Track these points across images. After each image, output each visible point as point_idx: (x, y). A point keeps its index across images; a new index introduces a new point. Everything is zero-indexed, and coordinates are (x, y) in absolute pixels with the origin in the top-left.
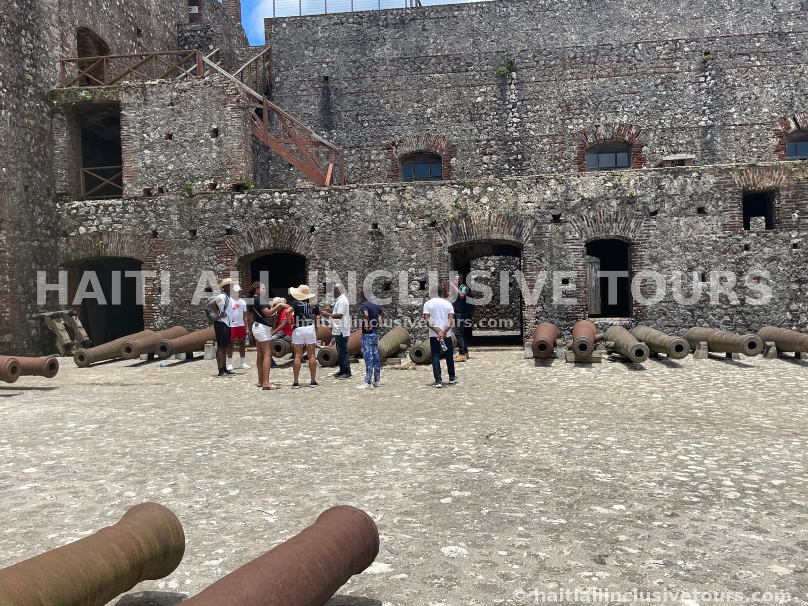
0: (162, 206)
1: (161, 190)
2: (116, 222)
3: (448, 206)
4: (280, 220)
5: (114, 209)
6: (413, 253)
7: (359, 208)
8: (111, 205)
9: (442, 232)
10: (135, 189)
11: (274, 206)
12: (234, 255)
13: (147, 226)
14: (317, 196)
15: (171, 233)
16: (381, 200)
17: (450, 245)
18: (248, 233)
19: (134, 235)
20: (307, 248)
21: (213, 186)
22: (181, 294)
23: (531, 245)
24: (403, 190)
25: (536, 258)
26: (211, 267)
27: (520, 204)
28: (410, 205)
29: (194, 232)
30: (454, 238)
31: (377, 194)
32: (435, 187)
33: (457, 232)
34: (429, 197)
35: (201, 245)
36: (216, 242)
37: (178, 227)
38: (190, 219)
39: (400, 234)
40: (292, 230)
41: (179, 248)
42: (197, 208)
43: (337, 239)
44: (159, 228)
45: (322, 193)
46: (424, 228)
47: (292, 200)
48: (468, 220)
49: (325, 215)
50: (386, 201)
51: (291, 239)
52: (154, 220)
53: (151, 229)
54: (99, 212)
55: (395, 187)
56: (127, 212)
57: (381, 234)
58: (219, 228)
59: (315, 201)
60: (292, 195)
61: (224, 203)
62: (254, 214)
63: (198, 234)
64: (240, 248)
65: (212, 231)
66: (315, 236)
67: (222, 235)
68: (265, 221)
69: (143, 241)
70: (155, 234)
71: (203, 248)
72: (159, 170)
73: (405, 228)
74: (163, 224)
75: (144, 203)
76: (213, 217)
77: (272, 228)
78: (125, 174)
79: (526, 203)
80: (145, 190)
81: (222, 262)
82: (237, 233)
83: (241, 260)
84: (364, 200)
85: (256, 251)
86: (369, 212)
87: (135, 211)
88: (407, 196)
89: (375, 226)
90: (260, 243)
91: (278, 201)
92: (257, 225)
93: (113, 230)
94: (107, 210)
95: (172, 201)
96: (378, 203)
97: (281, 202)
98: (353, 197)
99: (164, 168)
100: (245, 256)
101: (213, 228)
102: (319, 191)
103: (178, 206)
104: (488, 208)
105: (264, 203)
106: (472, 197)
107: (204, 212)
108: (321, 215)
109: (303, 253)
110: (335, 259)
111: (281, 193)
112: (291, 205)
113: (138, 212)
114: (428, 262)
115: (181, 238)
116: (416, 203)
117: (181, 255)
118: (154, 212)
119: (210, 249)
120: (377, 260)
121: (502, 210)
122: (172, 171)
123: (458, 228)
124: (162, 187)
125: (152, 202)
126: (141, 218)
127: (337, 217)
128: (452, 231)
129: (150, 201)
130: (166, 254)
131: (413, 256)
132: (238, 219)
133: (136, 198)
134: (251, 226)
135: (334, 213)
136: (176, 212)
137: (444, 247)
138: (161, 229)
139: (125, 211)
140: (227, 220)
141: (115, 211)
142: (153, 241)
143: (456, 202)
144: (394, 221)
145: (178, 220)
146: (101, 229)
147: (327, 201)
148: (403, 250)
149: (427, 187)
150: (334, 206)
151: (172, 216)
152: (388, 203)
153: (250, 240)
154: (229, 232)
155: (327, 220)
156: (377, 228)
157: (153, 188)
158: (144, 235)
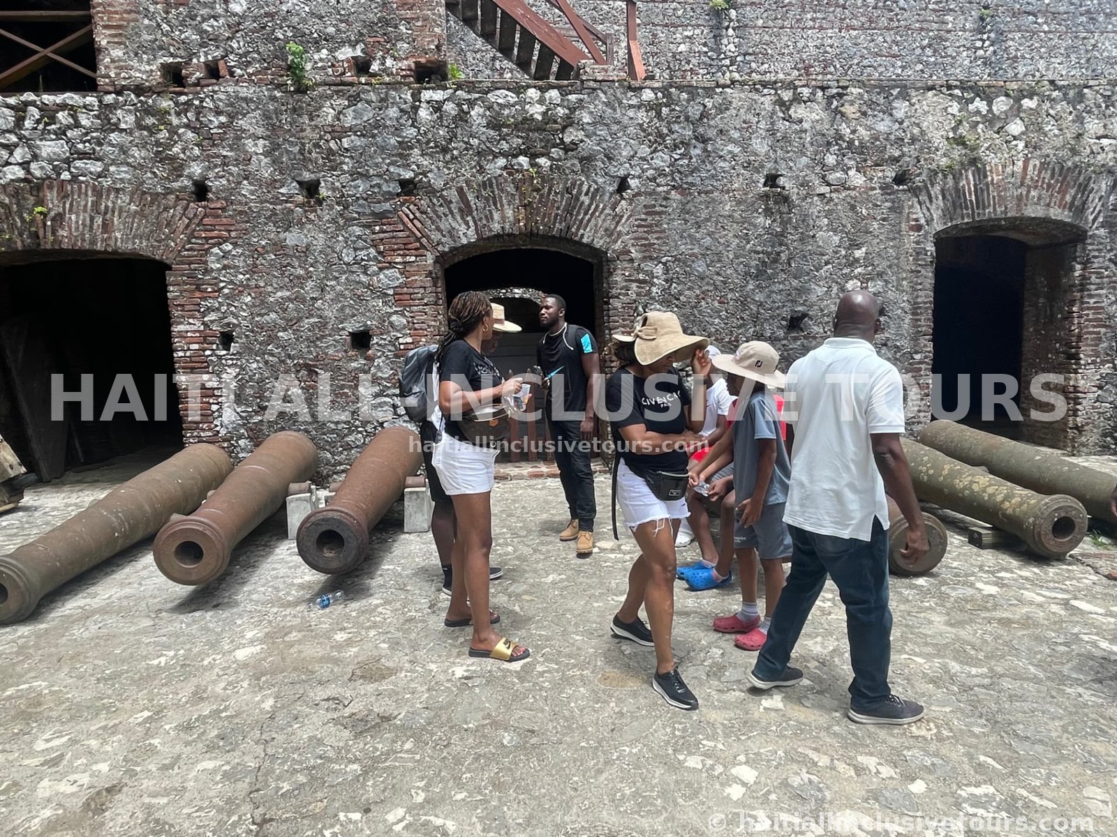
0: (218, 113)
1: (213, 71)
2: (83, 155)
3: (937, 139)
4: (542, 161)
5: (74, 117)
6: (859, 247)
7: (736, 135)
8: (63, 107)
9: (923, 197)
10: (135, 63)
11: (525, 124)
12: (423, 247)
13: (177, 168)
14: (634, 101)
15: (246, 188)
16: (788, 119)
17: (940, 228)
18: (460, 191)
19: (139, 192)
20: (609, 233)
21: (362, 66)
22: (284, 347)
23: (1102, 232)
24: (840, 95)
25: (1110, 260)
26: (364, 278)
27: (1089, 140)
28: (854, 132)
29: (311, 189)
30: (947, 214)
31: (780, 102)
32: (913, 93)
33: (956, 200)
34: (899, 114)
35: (334, 221)
36: (373, 214)
37: (266, 174)
38: (301, 152)
39: (831, 199)
40: (573, 184)
41: (271, 227)
42: (319, 121)
43: (685, 211)
44: (211, 175)
45: (648, 95)
46: (885, 188)
47: (572, 110)
48: (981, 173)
49: (655, 151)
50: (801, 121)
51: (569, 210)
52: (197, 151)
53: (190, 177)
54: (28, 124)
55: (823, 89)
56: (116, 128)
57: (786, 199)
58: (379, 176)
59: (631, 113)
60: (573, 97)
61: (393, 112)
62: (475, 142)
63: (323, 192)
64: (438, 229)
65: (362, 186)
66: (631, 201)
67: (389, 196)
68: (502, 162)
69: (166, 209)
70: (201, 191)
71: (339, 228)
72: (204, 12)
73: (844, 186)
74: (224, 164)
75: (165, 104)
76: (364, 148)
77: (523, 181)
78: (100, 19)
79: (1098, 138)
80: (165, 68)
81: (391, 265)
82: (431, 191)
83: (440, 259)
84: (749, 117)
85: (480, 239)
86: (760, 146)
87: (140, 126)
88: (849, 110)
89: (772, 180)
90: (490, 218)
91: (536, 111)
92: (481, 170)
93: (74, 178)
94: (53, 120)
95: (245, 99)
96: (782, 126)
97: (544, 114)
98: (723, 108)
99: (219, 9)
100: (453, 250)
101: (366, 176)
102: (641, 88)
103: (266, 116)
104: (1021, 145)
105: (498, 114)
106: (990, 120)
107: (338, 132)
108: (644, 150)
109: (598, 244)
110: (677, 259)
111: (543, 90)
112: (569, 122)
113: (146, 128)
114: (890, 267)
115: (277, 200)
116: (869, 128)
117: (279, 246)
118: (194, 130)
119: (358, 231)
120: (776, 261)
121: (1051, 152)
122: (243, 17)
123: (957, 190)
124: (216, 61)
125: (188, 104)
126: (158, 144)
127: (683, 156)
128: (944, 197)
129: (183, 99)
130: (235, 245)
131: (859, 253)
132: (431, 155)
133: (139, 90)
134: (467, 172)
135: (676, 147)
136: (260, 131)
137: (927, 233)
138: (218, 177)
139: (110, 126)
140: (401, 155)
141: (77, 125)
142: (197, 208)
143: (954, 129)
144: (818, 169)
145: (266, 154)
146: (38, 173)
147: (659, 114)
148: (836, 239)
149: (895, 92)
150: (676, 127)
151: (249, 142)
152: (806, 125)
153: (466, 210)
154: (408, 187)
155: (657, 162)
156: (774, 185)
157: (188, 63)
158: (169, 191)
